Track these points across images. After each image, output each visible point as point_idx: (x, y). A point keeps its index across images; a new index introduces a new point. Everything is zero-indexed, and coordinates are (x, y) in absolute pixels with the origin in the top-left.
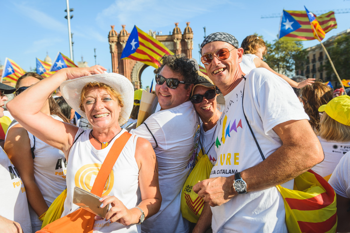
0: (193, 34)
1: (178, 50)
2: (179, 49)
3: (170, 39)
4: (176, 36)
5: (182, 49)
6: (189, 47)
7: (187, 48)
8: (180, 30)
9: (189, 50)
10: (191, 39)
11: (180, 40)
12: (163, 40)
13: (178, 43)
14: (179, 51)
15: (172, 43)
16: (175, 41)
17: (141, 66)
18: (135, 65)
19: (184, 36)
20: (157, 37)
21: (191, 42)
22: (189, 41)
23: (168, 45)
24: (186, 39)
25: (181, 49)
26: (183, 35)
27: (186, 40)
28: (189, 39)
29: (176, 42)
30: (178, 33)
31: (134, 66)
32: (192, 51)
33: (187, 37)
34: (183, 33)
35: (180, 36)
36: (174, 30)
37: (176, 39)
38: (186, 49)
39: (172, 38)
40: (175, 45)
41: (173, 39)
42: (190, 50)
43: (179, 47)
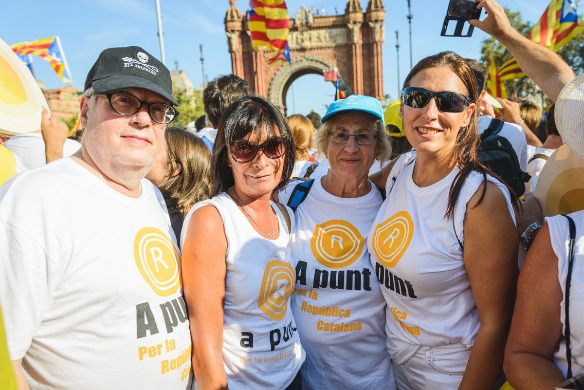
0: (384, 11)
1: (355, 44)
2: (358, 42)
3: (341, 23)
4: (352, 16)
5: (363, 41)
6: (377, 37)
7: (374, 39)
8: (359, 5)
9: (376, 43)
10: (382, 21)
11: (359, 25)
12: (326, 25)
13: (357, 30)
14: (358, 46)
15: (344, 30)
16: (350, 26)
17: (286, 76)
18: (275, 74)
19: (368, 15)
20: (316, 20)
21: (381, 27)
22: (378, 26)
23: (338, 35)
24: (372, 22)
25: (361, 42)
26: (364, 15)
27: (371, 24)
28: (376, 21)
29: (353, 29)
30: (355, 11)
31: (273, 76)
32: (383, 45)
33: (373, 19)
34: (364, 11)
35: (359, 17)
36: (348, 5)
37: (351, 22)
38: (371, 41)
39: (344, 21)
40: (350, 33)
41: (346, 22)
42: (379, 44)
43: (357, 38)
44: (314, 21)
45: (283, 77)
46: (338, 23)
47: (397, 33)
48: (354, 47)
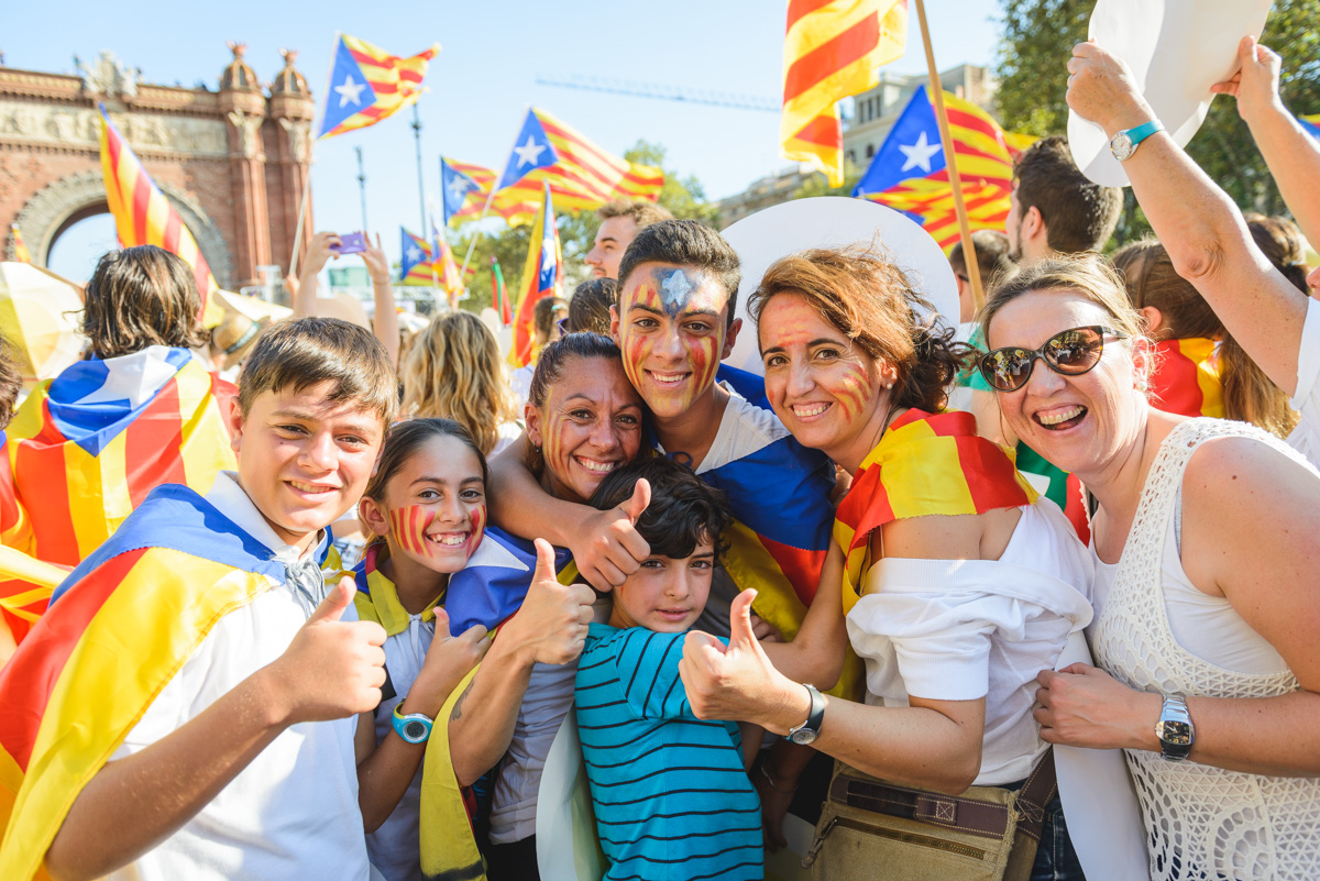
0: (313, 102)
1: (248, 161)
2: (255, 157)
3: (211, 110)
4: (240, 99)
5: (268, 157)
6: (301, 154)
7: (292, 155)
8: (255, 78)
9: (299, 165)
10: (309, 120)
11: (258, 122)
13: (251, 128)
14: (255, 165)
15: (217, 125)
16: (236, 119)
17: (60, 212)
18: (26, 204)
19: (276, 103)
20: (145, 92)
21: (307, 133)
22: (300, 129)
23: (201, 134)
24: (286, 118)
25: (262, 158)
26: (268, 101)
27: (286, 124)
28: (297, 119)
29: (242, 128)
30: (246, 88)
31: (19, 209)
32: (312, 170)
33: (289, 113)
34: (267, 93)
35: (257, 103)
36: (228, 73)
37: (239, 111)
38: (285, 159)
39: (218, 106)
40: (233, 136)
41: (223, 110)
42: (303, 167)
43: (253, 147)
44: (139, 93)
45: (53, 213)
46: (203, 109)
47: (359, 152)
48: (245, 166)
